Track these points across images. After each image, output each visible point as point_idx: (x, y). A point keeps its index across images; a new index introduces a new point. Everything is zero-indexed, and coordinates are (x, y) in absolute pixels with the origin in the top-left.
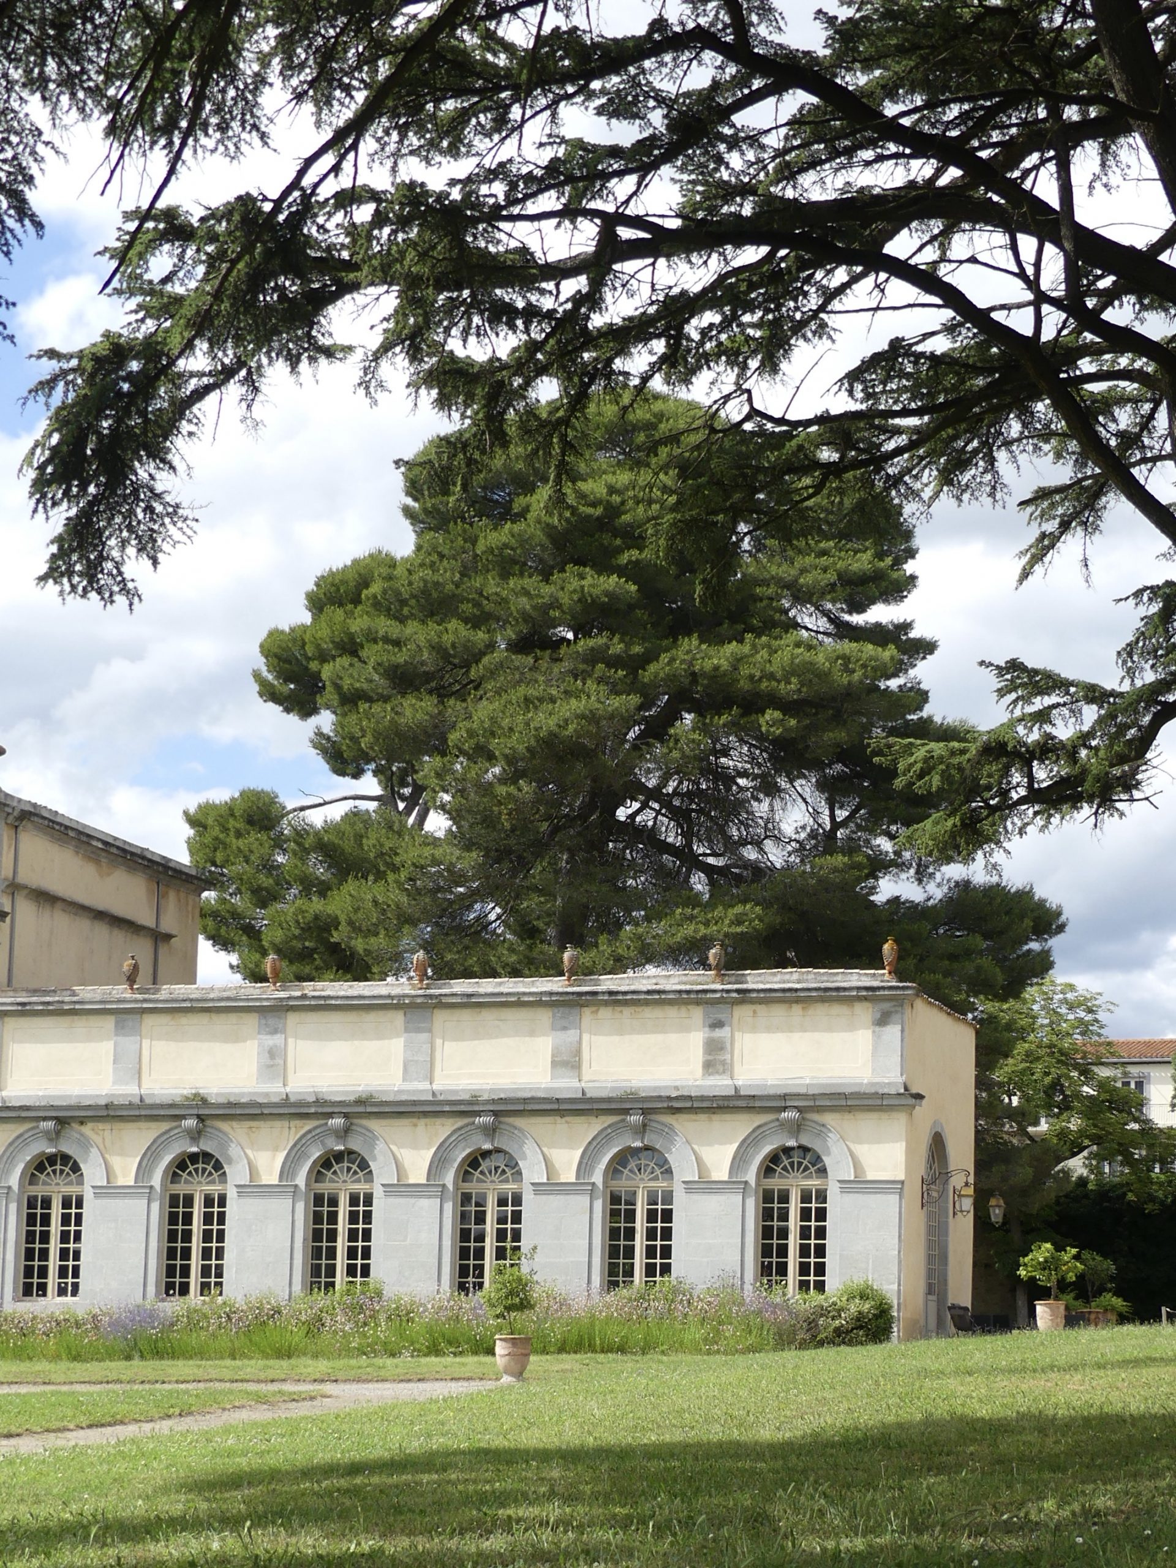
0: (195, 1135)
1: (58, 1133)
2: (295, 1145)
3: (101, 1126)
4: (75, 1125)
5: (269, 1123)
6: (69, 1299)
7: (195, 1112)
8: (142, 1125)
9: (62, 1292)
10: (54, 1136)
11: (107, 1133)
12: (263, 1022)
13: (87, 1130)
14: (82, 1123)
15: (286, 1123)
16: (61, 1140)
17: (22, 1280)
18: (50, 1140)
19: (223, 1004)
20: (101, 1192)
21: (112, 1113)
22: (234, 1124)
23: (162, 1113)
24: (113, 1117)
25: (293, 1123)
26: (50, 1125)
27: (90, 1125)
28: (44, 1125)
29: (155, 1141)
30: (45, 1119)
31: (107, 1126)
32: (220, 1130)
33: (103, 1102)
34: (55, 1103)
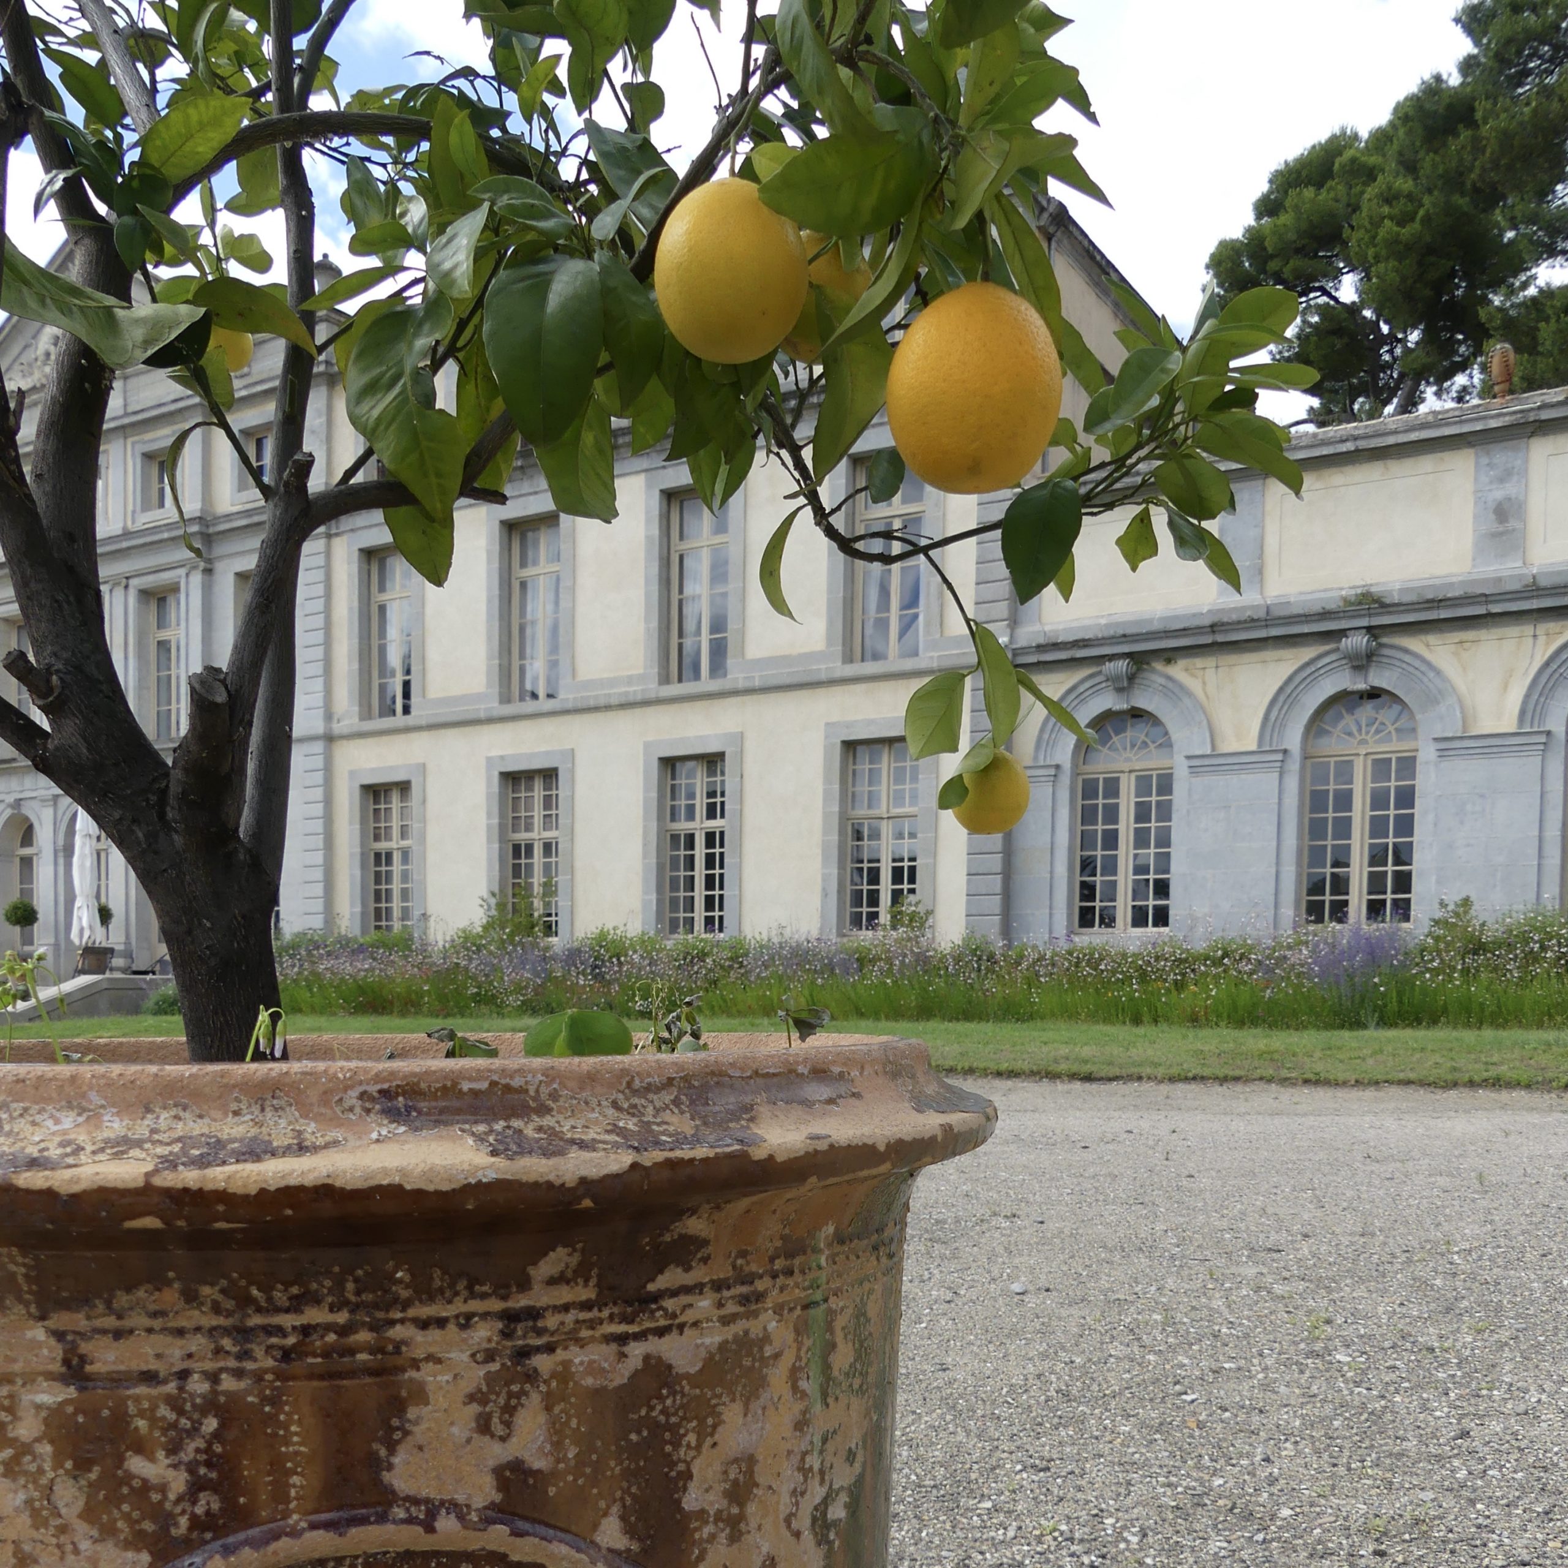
0: (1362, 662)
1: (1131, 678)
2: (1547, 664)
3: (1199, 662)
4: (1159, 666)
5: (1496, 632)
6: (1151, 930)
7: (1365, 622)
8: (1269, 654)
9: (1139, 918)
10: (1126, 684)
11: (1210, 674)
12: (1485, 460)
13: (1178, 671)
14: (1169, 661)
15: (1528, 629)
16: (1137, 692)
17: (1077, 904)
18: (1120, 690)
19: (1414, 436)
20: (1202, 764)
21: (1220, 638)
22: (1432, 639)
23: (1306, 629)
24: (1222, 644)
25: (1543, 628)
26: (1122, 665)
27: (1182, 663)
28: (1109, 667)
29: (1290, 679)
30: (1112, 657)
31: (1209, 662)
32: (1406, 651)
33: (1207, 622)
34: (1129, 631)
